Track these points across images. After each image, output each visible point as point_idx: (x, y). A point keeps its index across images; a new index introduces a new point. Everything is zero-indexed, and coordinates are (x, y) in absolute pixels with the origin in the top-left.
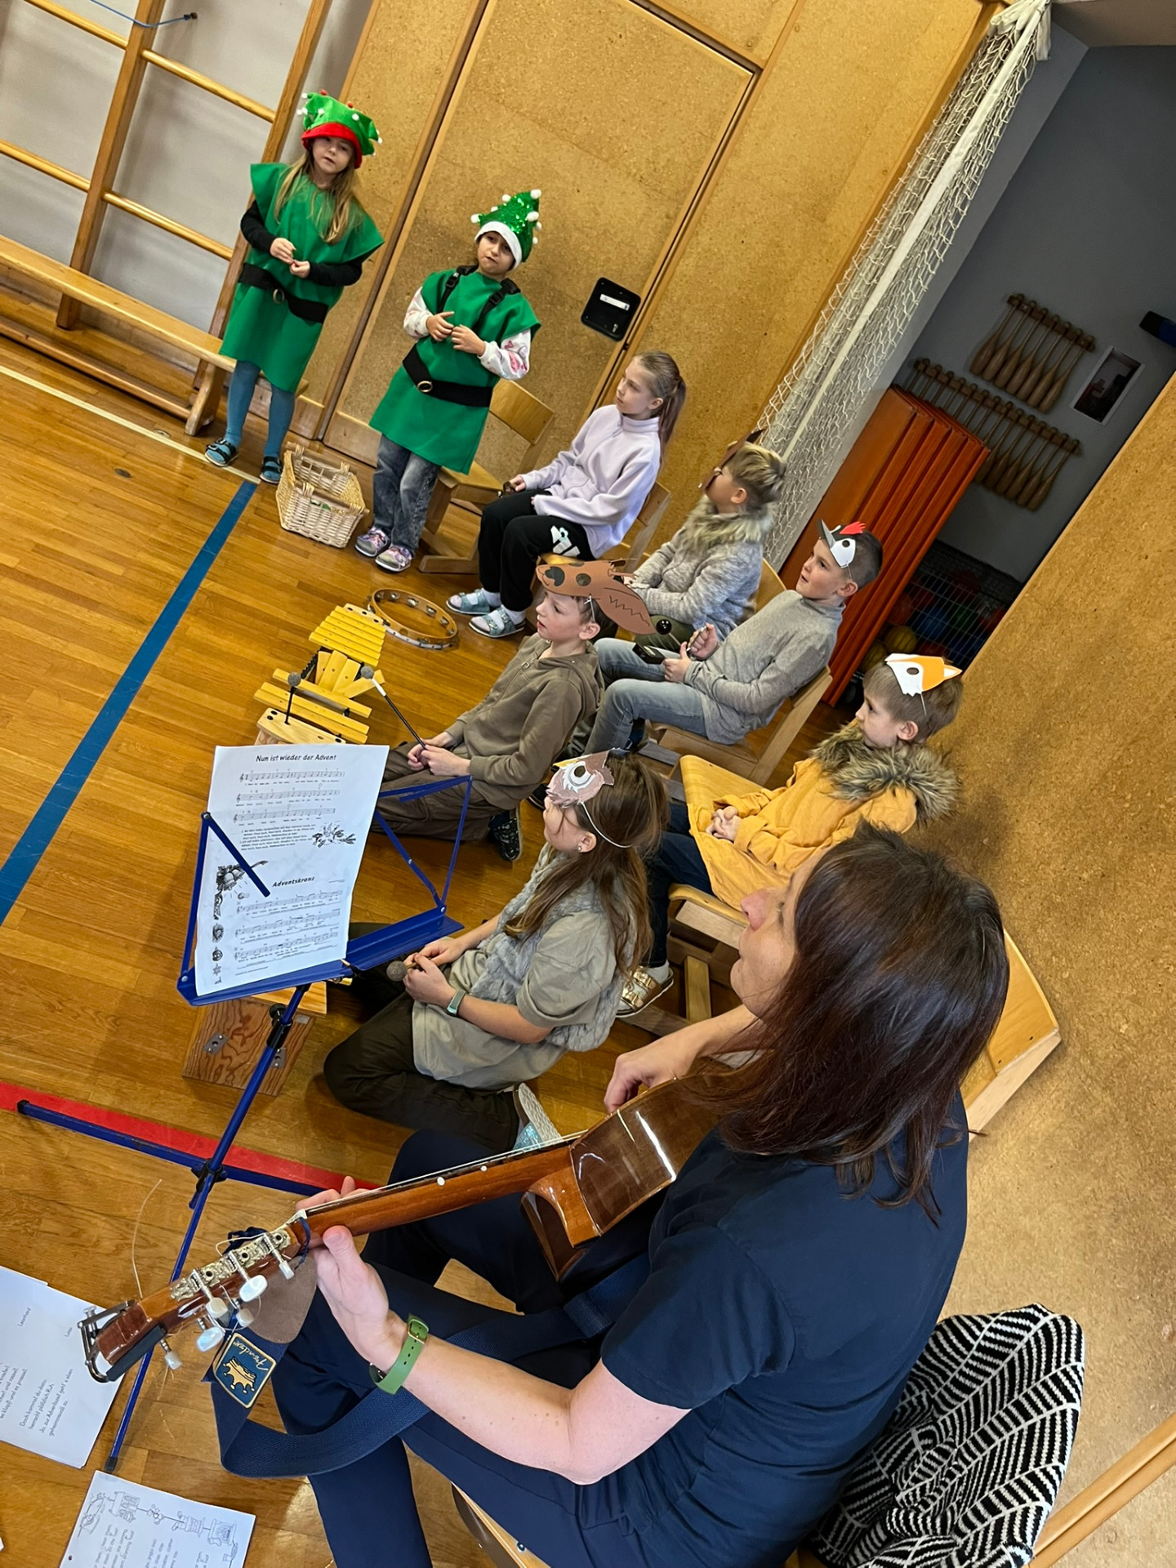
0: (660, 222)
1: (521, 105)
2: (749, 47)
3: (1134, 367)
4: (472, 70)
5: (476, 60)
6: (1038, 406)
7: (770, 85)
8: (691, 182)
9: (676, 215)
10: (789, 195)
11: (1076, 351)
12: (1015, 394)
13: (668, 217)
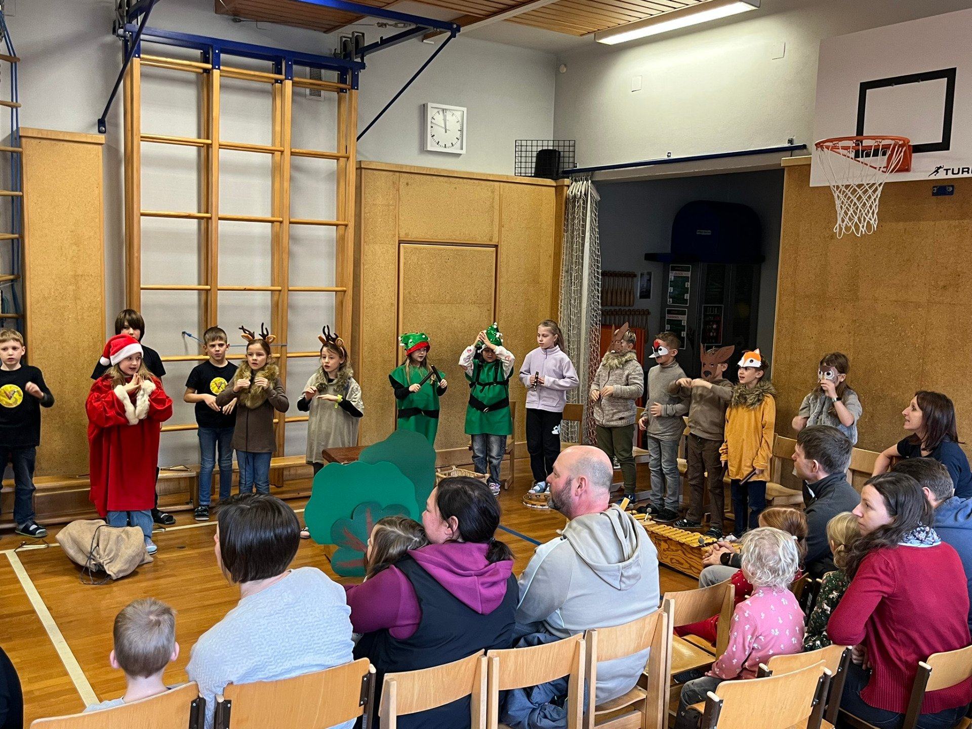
0: (487, 314)
1: (425, 300)
2: (491, 240)
3: (649, 274)
4: (404, 297)
5: (404, 293)
6: (629, 305)
7: (503, 250)
8: (491, 294)
9: (491, 308)
10: (524, 281)
11: (630, 279)
12: (621, 305)
13: (488, 310)
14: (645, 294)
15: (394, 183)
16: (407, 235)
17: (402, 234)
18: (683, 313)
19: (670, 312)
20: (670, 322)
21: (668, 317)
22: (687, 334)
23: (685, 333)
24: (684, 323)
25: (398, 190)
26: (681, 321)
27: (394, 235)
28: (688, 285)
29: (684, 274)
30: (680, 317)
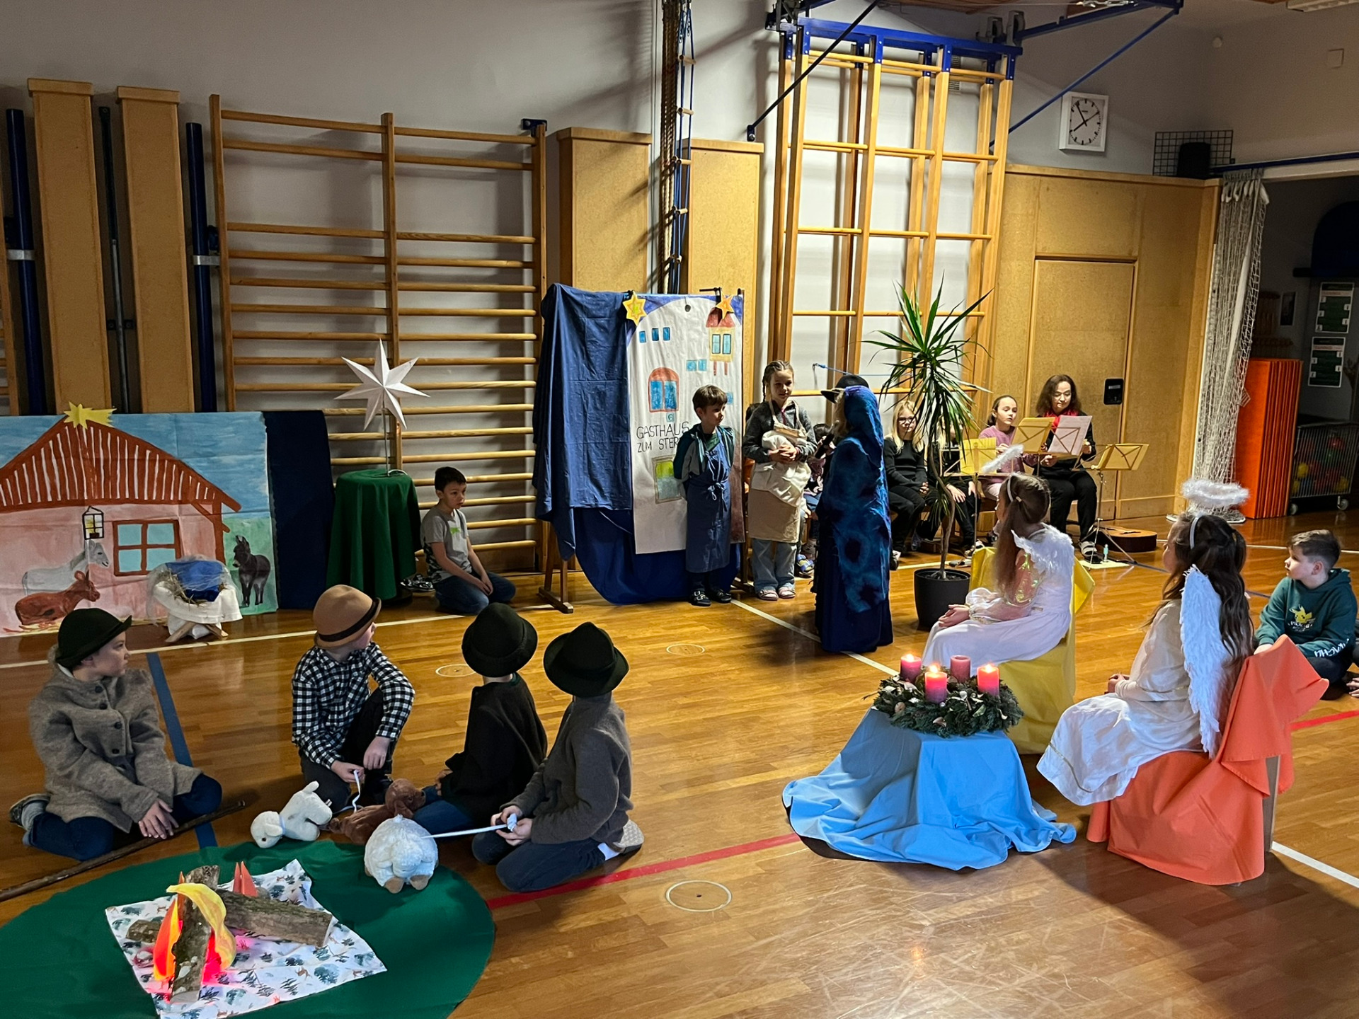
2: (1130, 255)
3: (1295, 293)
4: (1036, 323)
5: (1036, 318)
6: (1269, 333)
7: (1142, 266)
11: (1272, 301)
12: (1260, 333)
14: (1287, 320)
15: (1035, 189)
16: (1044, 248)
17: (1039, 250)
18: (1340, 342)
19: (1317, 342)
20: (1316, 354)
21: (1314, 348)
22: (1344, 369)
23: (1341, 367)
24: (1340, 354)
25: (1038, 196)
26: (1336, 352)
27: (1031, 250)
28: (1348, 307)
29: (1343, 293)
30: (1334, 348)
